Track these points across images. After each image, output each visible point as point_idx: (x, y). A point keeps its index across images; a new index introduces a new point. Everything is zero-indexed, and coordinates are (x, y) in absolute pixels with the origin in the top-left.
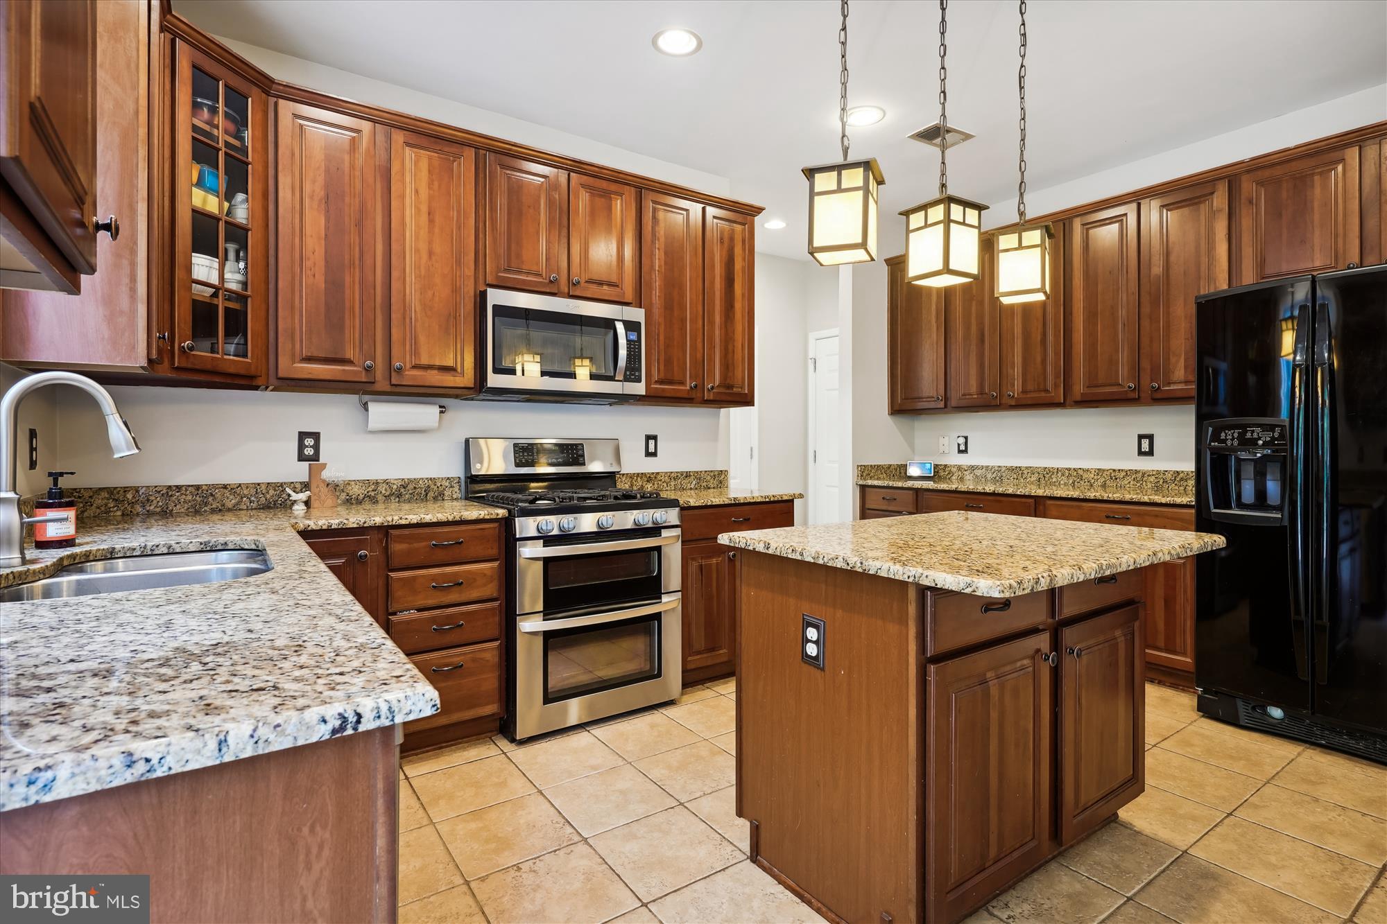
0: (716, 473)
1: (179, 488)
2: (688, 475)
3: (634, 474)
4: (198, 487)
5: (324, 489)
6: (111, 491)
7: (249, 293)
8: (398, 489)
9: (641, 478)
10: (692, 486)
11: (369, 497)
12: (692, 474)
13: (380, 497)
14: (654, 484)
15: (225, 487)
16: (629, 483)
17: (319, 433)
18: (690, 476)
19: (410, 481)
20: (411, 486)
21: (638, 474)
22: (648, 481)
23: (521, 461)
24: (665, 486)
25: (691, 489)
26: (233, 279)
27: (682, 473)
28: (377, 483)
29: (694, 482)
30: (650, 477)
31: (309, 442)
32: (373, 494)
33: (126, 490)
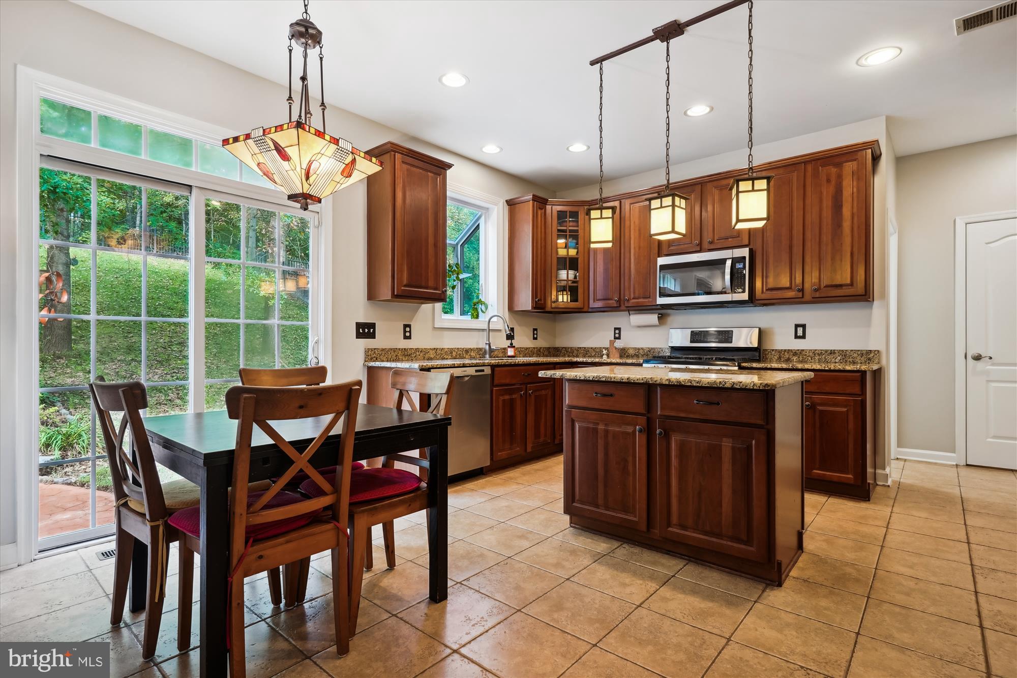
0: (865, 352)
1: (580, 348)
2: (832, 352)
3: (782, 350)
4: (585, 348)
5: (614, 350)
6: (565, 348)
7: (578, 279)
8: (647, 352)
9: (788, 352)
10: (837, 361)
11: (636, 355)
12: (836, 352)
13: (640, 355)
14: (799, 357)
15: (592, 348)
16: (778, 356)
17: (620, 328)
18: (834, 353)
19: (652, 349)
20: (652, 351)
21: (785, 350)
22: (793, 355)
23: (694, 340)
24: (810, 359)
25: (836, 362)
26: (571, 277)
27: (826, 351)
28: (639, 349)
29: (839, 358)
30: (795, 352)
31: (617, 331)
32: (637, 354)
33: (569, 348)
